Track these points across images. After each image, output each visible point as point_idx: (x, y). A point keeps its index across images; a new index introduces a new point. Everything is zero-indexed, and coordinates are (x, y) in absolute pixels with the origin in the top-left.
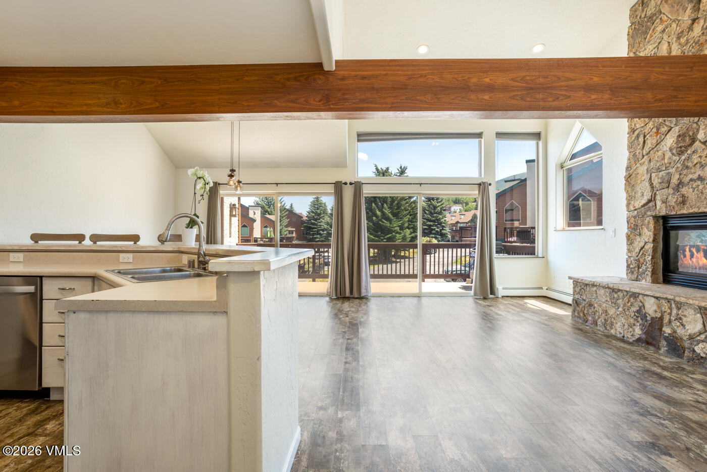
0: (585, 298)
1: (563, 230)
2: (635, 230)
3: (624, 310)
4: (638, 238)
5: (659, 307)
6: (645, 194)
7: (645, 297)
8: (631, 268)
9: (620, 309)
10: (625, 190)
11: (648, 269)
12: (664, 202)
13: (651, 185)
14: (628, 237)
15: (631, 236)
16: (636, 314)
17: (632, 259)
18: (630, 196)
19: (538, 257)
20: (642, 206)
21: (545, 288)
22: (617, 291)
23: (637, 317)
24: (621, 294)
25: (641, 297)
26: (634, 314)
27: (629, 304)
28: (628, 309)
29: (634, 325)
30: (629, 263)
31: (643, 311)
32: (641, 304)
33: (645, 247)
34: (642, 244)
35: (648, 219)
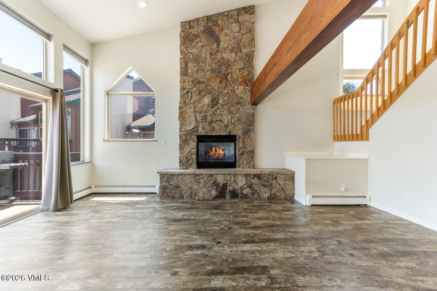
0: (172, 183)
1: (108, 141)
2: (185, 142)
3: (205, 184)
4: (187, 146)
5: (225, 178)
6: (192, 123)
7: (217, 175)
8: (183, 163)
9: (202, 184)
10: (179, 119)
11: (194, 162)
12: (203, 129)
13: (196, 120)
14: (180, 146)
15: (182, 145)
16: (212, 184)
17: (183, 157)
18: (182, 123)
19: (84, 163)
20: (191, 130)
21: (93, 186)
22: (198, 175)
23: (213, 186)
24: (201, 176)
25: (215, 176)
26: (211, 185)
27: (208, 180)
28: (207, 183)
29: (211, 190)
30: (182, 160)
31: (217, 182)
32: (215, 179)
33: (192, 151)
34: (189, 149)
35: (193, 136)
